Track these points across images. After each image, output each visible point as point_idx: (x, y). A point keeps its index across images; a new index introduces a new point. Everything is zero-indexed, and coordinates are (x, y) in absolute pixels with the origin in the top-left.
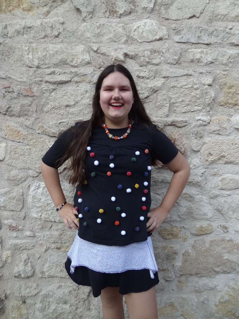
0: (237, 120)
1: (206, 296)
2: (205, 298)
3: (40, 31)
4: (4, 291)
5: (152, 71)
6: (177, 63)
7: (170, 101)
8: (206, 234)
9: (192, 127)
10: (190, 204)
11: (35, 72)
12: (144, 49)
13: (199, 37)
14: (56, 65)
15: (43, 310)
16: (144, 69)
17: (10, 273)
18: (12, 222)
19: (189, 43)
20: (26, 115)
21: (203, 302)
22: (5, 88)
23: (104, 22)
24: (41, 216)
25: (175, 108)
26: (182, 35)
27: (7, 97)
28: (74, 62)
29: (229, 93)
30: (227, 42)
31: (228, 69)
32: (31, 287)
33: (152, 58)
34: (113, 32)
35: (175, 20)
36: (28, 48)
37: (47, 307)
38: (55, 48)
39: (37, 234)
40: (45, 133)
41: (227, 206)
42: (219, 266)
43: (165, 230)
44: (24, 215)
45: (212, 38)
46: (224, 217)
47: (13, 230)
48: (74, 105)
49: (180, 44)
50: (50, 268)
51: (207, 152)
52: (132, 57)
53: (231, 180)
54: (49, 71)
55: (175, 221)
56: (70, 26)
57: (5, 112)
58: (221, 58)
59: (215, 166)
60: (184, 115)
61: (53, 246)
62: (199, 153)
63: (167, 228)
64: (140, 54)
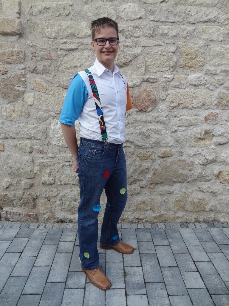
0: (191, 78)
1: (167, 198)
2: (166, 199)
3: (56, 11)
4: (36, 193)
5: (134, 42)
6: (152, 36)
7: (146, 64)
8: (168, 156)
9: (160, 82)
10: (158, 136)
11: (53, 41)
12: (129, 26)
13: (167, 17)
14: (68, 37)
15: (61, 205)
16: (128, 40)
17: (39, 182)
18: (39, 147)
19: (160, 21)
20: (47, 73)
21: (164, 201)
22: (32, 53)
23: (101, 5)
24: (59, 143)
25: (149, 69)
26: (155, 16)
27: (34, 60)
28: (80, 35)
29: (187, 59)
30: (187, 21)
31: (186, 41)
32: (53, 191)
33: (134, 32)
34: (107, 12)
35: (151, 4)
36: (47, 24)
37: (64, 203)
38: (67, 24)
39: (56, 156)
40: (60, 86)
41: (182, 138)
42: (176, 178)
43: (141, 153)
44: (48, 143)
45: (176, 18)
46: (180, 145)
47: (40, 153)
48: (80, 66)
49: (154, 22)
50: (65, 178)
51: (170, 100)
52: (120, 31)
53: (186, 120)
54: (62, 41)
55: (148, 148)
56: (77, 8)
57: (33, 71)
58: (182, 33)
59: (176, 110)
60: (155, 74)
61: (67, 164)
62: (165, 101)
63: (142, 152)
64: (126, 29)
